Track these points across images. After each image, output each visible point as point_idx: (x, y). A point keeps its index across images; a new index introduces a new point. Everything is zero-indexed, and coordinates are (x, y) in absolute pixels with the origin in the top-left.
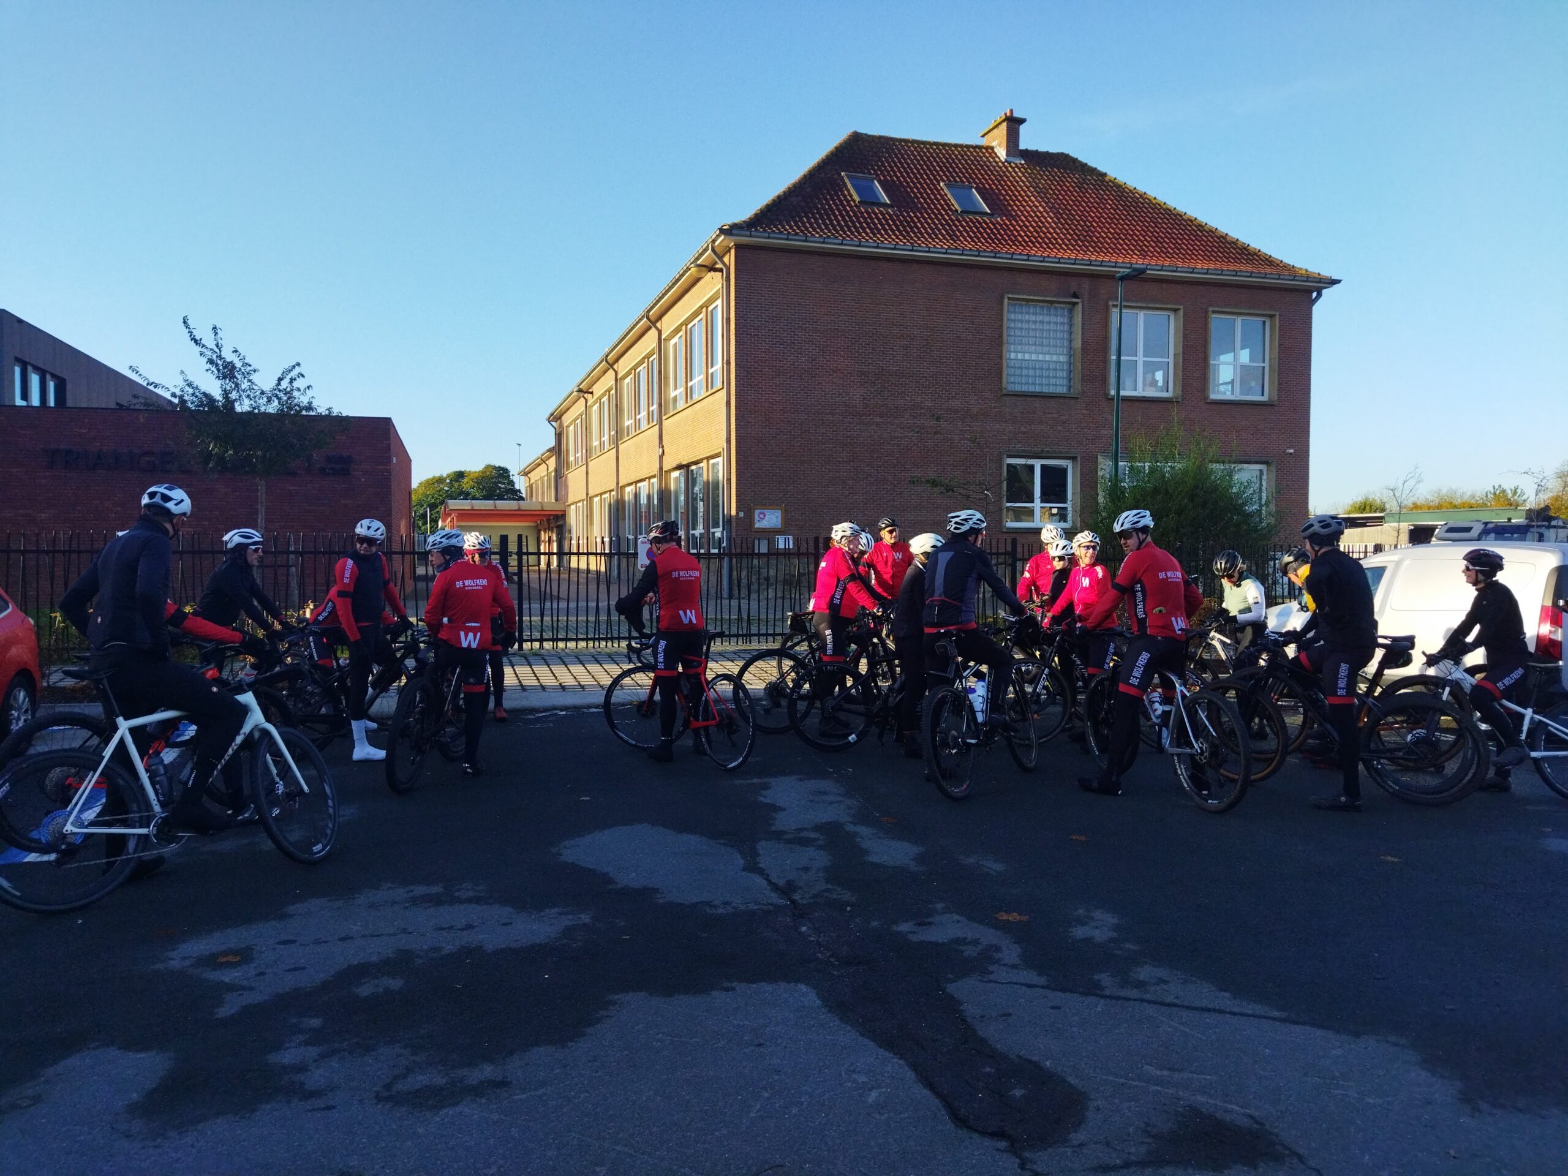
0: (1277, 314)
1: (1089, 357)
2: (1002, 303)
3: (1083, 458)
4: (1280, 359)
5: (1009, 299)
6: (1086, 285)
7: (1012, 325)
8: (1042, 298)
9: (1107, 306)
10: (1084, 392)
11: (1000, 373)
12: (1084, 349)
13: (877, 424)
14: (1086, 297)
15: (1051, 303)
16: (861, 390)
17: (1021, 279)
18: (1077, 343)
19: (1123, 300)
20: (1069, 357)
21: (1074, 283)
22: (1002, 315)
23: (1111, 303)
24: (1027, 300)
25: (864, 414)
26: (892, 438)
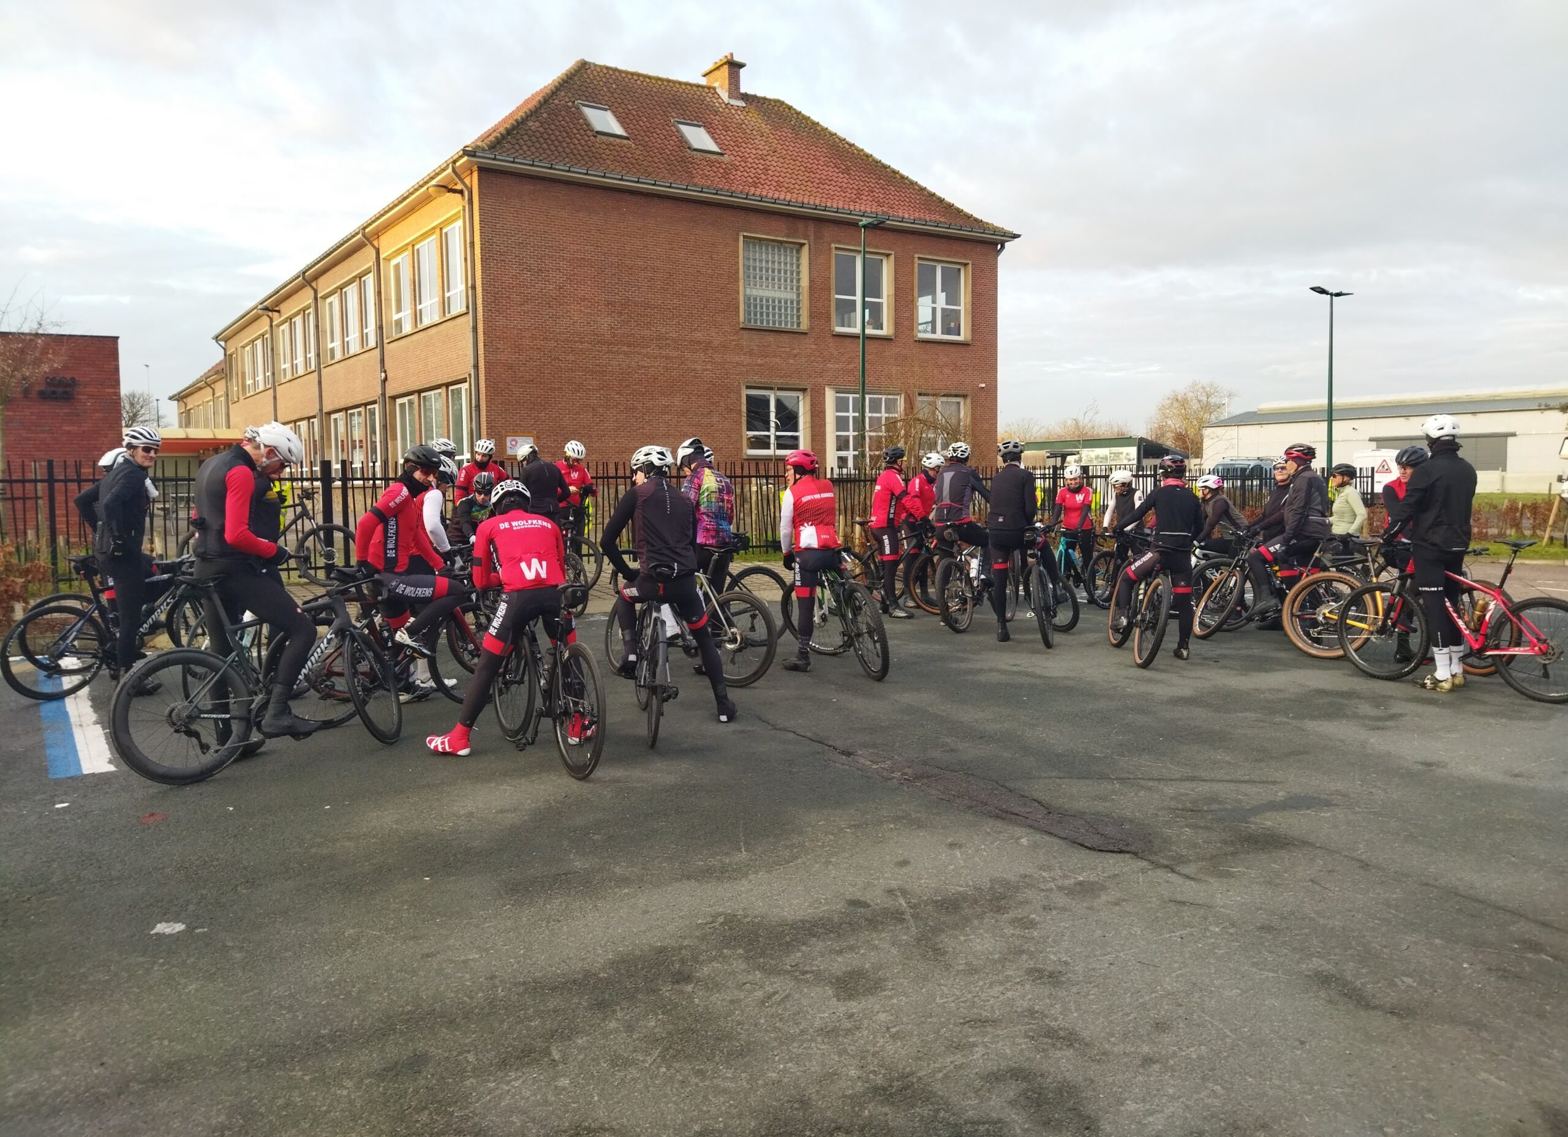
0: (970, 262)
1: (816, 295)
2: (737, 240)
3: (812, 390)
4: (973, 304)
5: (744, 236)
6: (812, 227)
7: (746, 263)
8: (773, 238)
9: (830, 249)
10: (811, 328)
11: (738, 308)
12: (811, 288)
13: (625, 353)
14: (812, 238)
15: (781, 242)
16: (609, 320)
17: (754, 219)
18: (805, 282)
19: (844, 244)
20: (798, 295)
21: (801, 225)
22: (738, 252)
23: (833, 246)
24: (760, 239)
25: (612, 343)
26: (640, 367)
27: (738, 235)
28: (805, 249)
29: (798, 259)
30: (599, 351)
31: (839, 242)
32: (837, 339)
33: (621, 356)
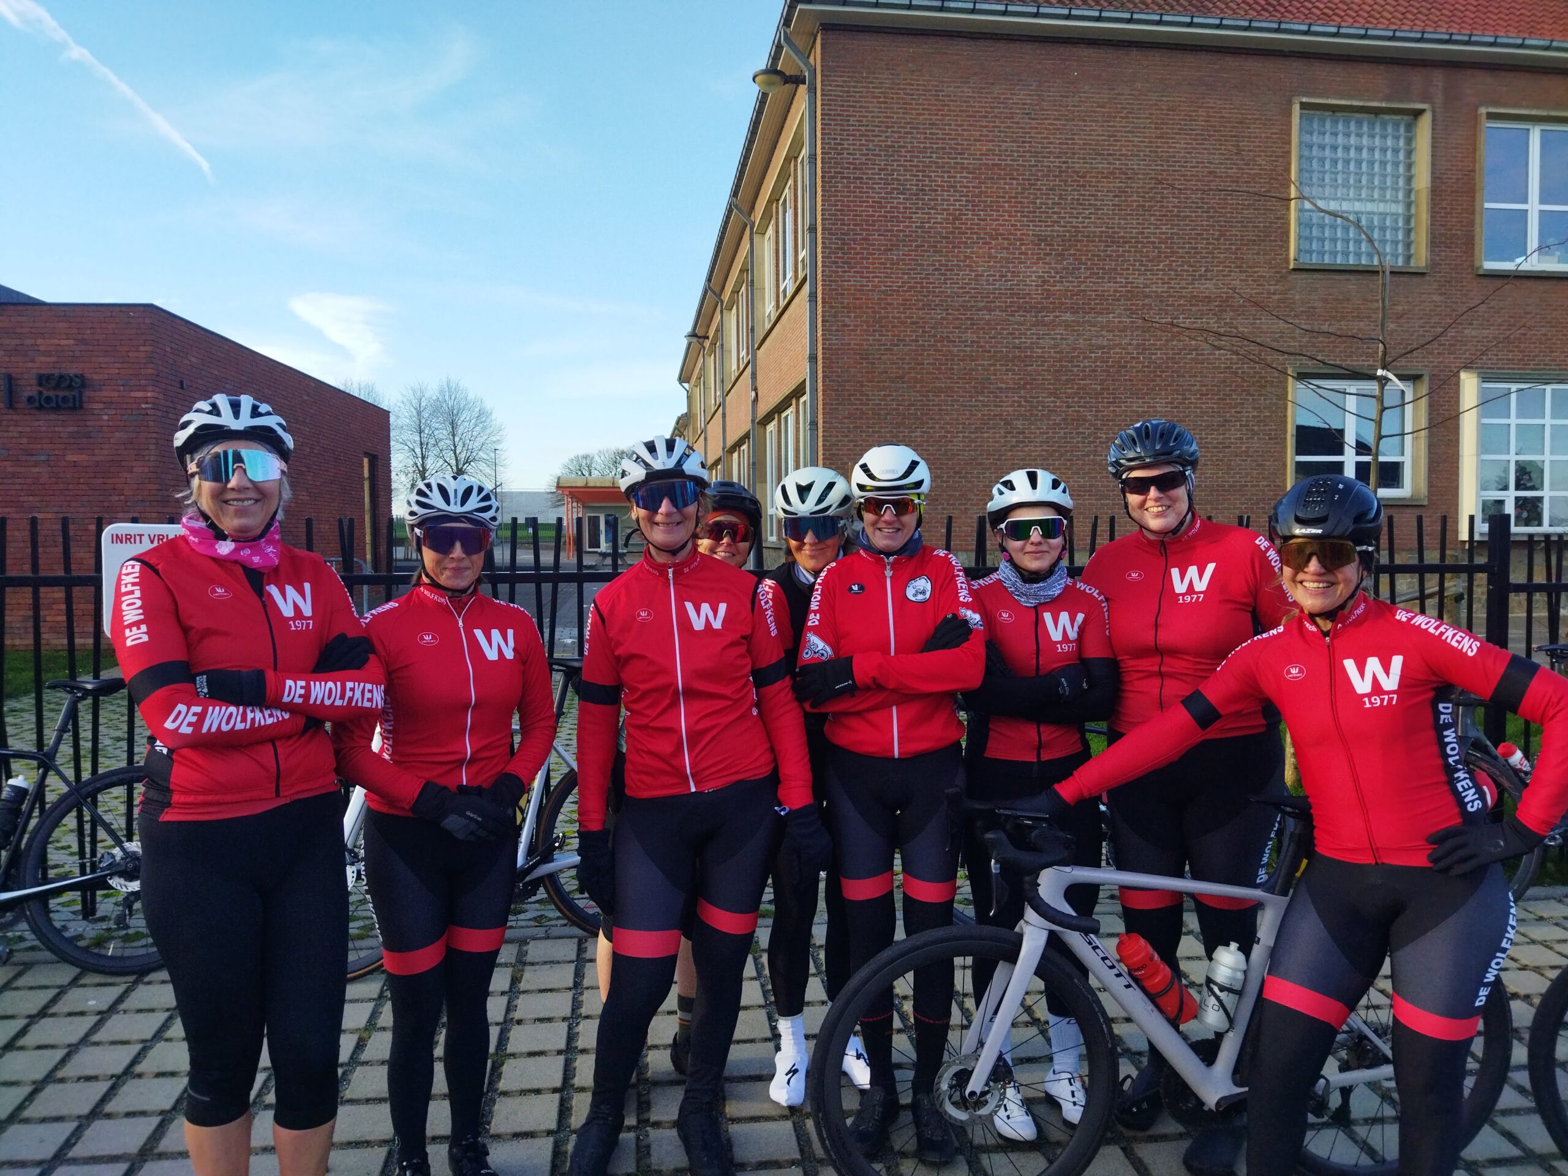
1: (1444, 204)
2: (1289, 114)
3: (1433, 377)
5: (1303, 106)
6: (1438, 78)
7: (1306, 153)
8: (1361, 104)
9: (1476, 117)
10: (1434, 264)
11: (1287, 233)
12: (1436, 191)
13: (1067, 325)
14: (1439, 99)
15: (1377, 112)
16: (1039, 269)
17: (1322, 72)
18: (1423, 180)
19: (1505, 105)
20: (1408, 205)
21: (1416, 78)
22: (1289, 135)
23: (1483, 110)
24: (1334, 109)
25: (1043, 309)
26: (1092, 348)
27: (1290, 104)
28: (1425, 122)
29: (1409, 141)
30: (1019, 324)
31: (1496, 104)
32: (1485, 281)
33: (1060, 330)
